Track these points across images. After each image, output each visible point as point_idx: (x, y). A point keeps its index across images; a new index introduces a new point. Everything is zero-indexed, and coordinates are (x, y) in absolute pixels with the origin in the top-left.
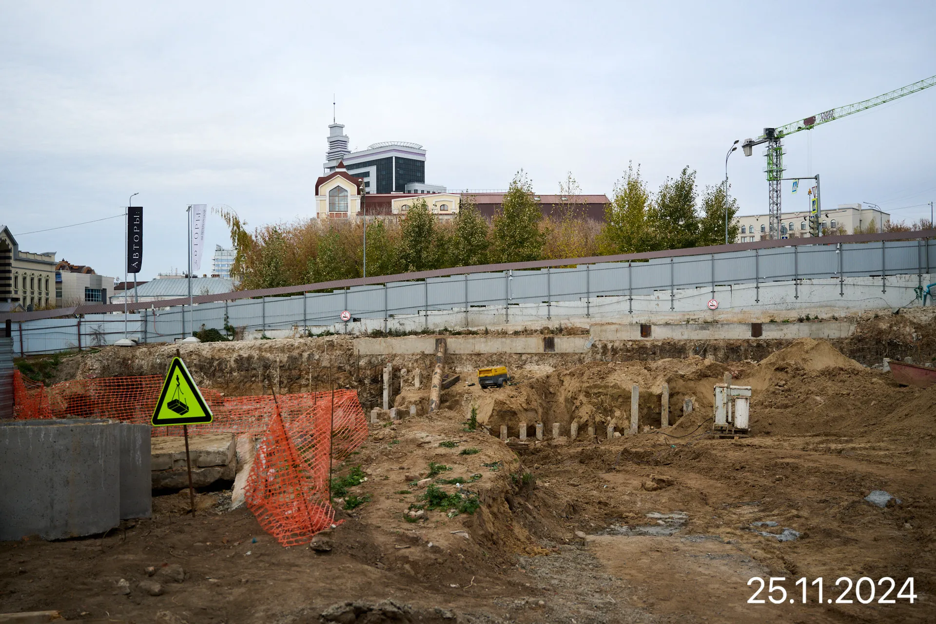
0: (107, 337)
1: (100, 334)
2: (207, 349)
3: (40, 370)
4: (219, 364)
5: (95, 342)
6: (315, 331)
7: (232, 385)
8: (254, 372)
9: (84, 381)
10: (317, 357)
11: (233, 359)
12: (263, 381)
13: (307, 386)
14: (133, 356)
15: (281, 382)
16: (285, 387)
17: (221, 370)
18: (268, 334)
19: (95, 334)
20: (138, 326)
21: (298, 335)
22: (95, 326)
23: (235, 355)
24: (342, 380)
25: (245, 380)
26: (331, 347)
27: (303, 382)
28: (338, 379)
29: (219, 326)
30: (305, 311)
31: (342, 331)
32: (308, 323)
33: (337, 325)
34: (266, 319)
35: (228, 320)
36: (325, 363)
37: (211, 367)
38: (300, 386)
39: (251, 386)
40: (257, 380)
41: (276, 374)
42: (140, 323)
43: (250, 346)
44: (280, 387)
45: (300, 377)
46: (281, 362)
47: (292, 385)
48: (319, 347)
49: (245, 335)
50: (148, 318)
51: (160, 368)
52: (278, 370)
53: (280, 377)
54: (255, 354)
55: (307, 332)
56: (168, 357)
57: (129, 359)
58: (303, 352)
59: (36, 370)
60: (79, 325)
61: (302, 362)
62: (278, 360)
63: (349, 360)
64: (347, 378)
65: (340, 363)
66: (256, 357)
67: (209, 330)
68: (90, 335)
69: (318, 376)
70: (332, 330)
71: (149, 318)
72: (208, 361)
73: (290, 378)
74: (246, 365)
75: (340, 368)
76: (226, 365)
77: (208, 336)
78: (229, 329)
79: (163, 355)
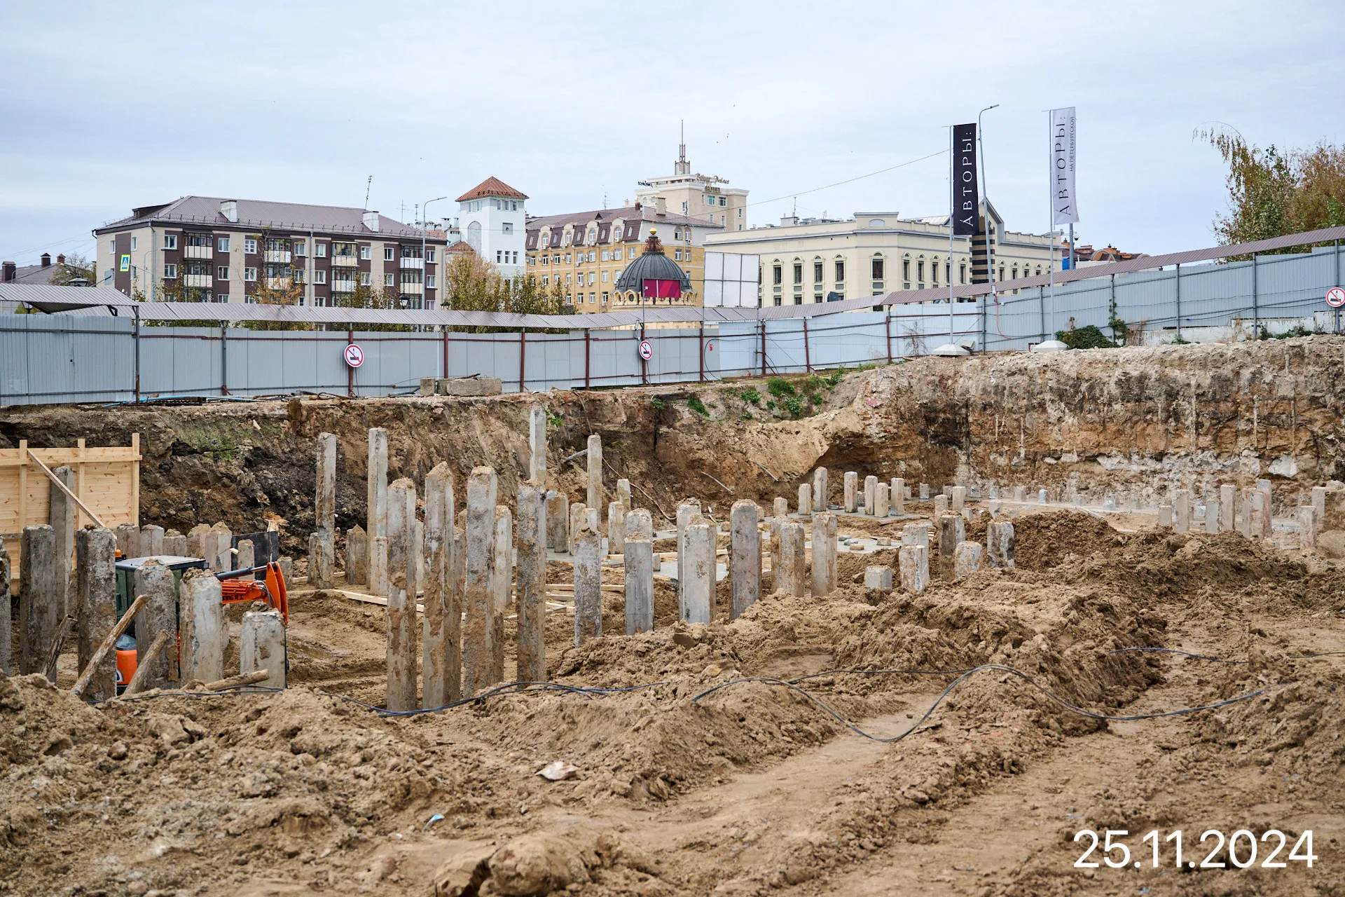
0: (927, 341)
1: (917, 336)
2: (1072, 361)
3: (805, 392)
4: (1091, 388)
5: (911, 348)
6: (1275, 327)
7: (1112, 427)
8: (1150, 404)
9: (864, 409)
10: (1268, 378)
11: (1114, 379)
12: (1165, 421)
13: (1249, 433)
14: (956, 373)
15: (1199, 425)
16: (1206, 435)
17: (1094, 399)
18: (1186, 334)
19: (912, 337)
20: (973, 323)
21: (1242, 337)
22: (909, 323)
23: (1118, 373)
24: (1319, 424)
25: (1135, 418)
26: (1298, 360)
27: (1242, 426)
28: (1311, 421)
29: (1101, 321)
30: (1255, 290)
31: (1330, 328)
32: (1261, 313)
33: (1318, 315)
34: (1182, 307)
35: (1116, 310)
36: (1285, 390)
37: (1077, 392)
38: (1237, 434)
39: (1144, 429)
40: (1155, 419)
41: (1189, 408)
42: (975, 318)
43: (1145, 355)
44: (1198, 434)
45: (1235, 416)
46: (1199, 386)
47: (1220, 430)
48: (1273, 359)
49: (1145, 337)
50: (987, 308)
51: (996, 393)
52: (1193, 401)
53: (1198, 415)
54: (1153, 371)
55: (1259, 330)
56: (1009, 375)
57: (949, 377)
58: (1241, 367)
59: (799, 391)
60: (888, 322)
61: (1239, 388)
62: (1193, 382)
63: (1334, 385)
64: (1330, 420)
65: (1315, 391)
66: (1154, 376)
67: (1084, 329)
68: (904, 337)
69: (1271, 414)
70: (1309, 325)
71: (989, 310)
72: (1071, 382)
73: (1214, 417)
74: (1136, 391)
75: (1314, 400)
76: (1102, 390)
77: (1081, 338)
78: (1117, 325)
79: (1002, 371)
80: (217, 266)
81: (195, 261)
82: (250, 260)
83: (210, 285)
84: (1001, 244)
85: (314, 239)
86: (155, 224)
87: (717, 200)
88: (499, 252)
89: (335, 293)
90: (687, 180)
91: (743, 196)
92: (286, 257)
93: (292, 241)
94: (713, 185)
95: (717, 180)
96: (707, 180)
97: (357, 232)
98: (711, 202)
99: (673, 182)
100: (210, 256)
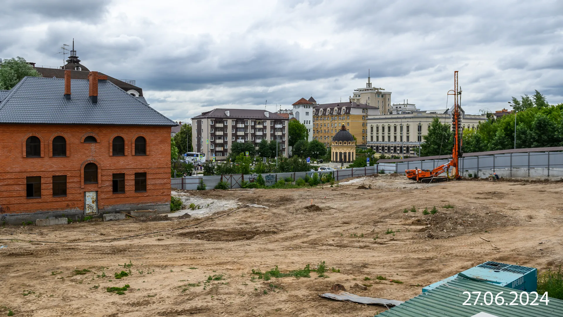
80: (224, 129)
81: (218, 128)
82: (233, 127)
83: (222, 134)
84: (464, 119)
85: (250, 120)
86: (208, 118)
87: (381, 96)
88: (305, 121)
89: (256, 135)
90: (370, 89)
91: (390, 94)
92: (243, 126)
93: (244, 121)
94: (379, 91)
95: (380, 89)
96: (377, 89)
97: (263, 118)
98: (378, 96)
99: (366, 90)
100: (223, 126)
